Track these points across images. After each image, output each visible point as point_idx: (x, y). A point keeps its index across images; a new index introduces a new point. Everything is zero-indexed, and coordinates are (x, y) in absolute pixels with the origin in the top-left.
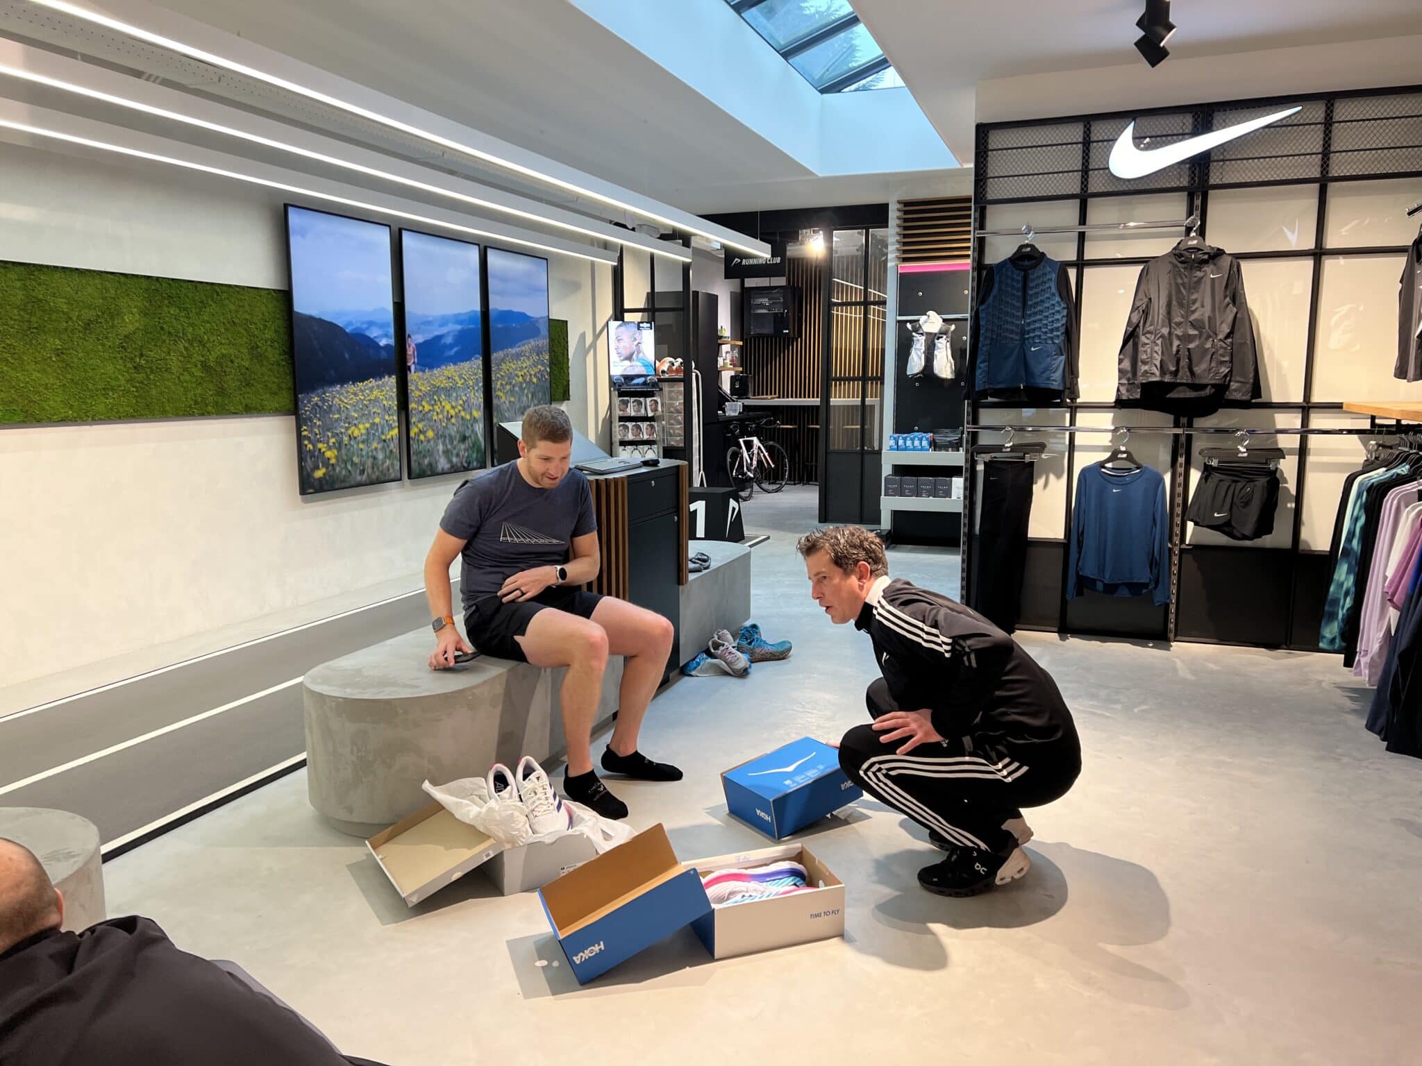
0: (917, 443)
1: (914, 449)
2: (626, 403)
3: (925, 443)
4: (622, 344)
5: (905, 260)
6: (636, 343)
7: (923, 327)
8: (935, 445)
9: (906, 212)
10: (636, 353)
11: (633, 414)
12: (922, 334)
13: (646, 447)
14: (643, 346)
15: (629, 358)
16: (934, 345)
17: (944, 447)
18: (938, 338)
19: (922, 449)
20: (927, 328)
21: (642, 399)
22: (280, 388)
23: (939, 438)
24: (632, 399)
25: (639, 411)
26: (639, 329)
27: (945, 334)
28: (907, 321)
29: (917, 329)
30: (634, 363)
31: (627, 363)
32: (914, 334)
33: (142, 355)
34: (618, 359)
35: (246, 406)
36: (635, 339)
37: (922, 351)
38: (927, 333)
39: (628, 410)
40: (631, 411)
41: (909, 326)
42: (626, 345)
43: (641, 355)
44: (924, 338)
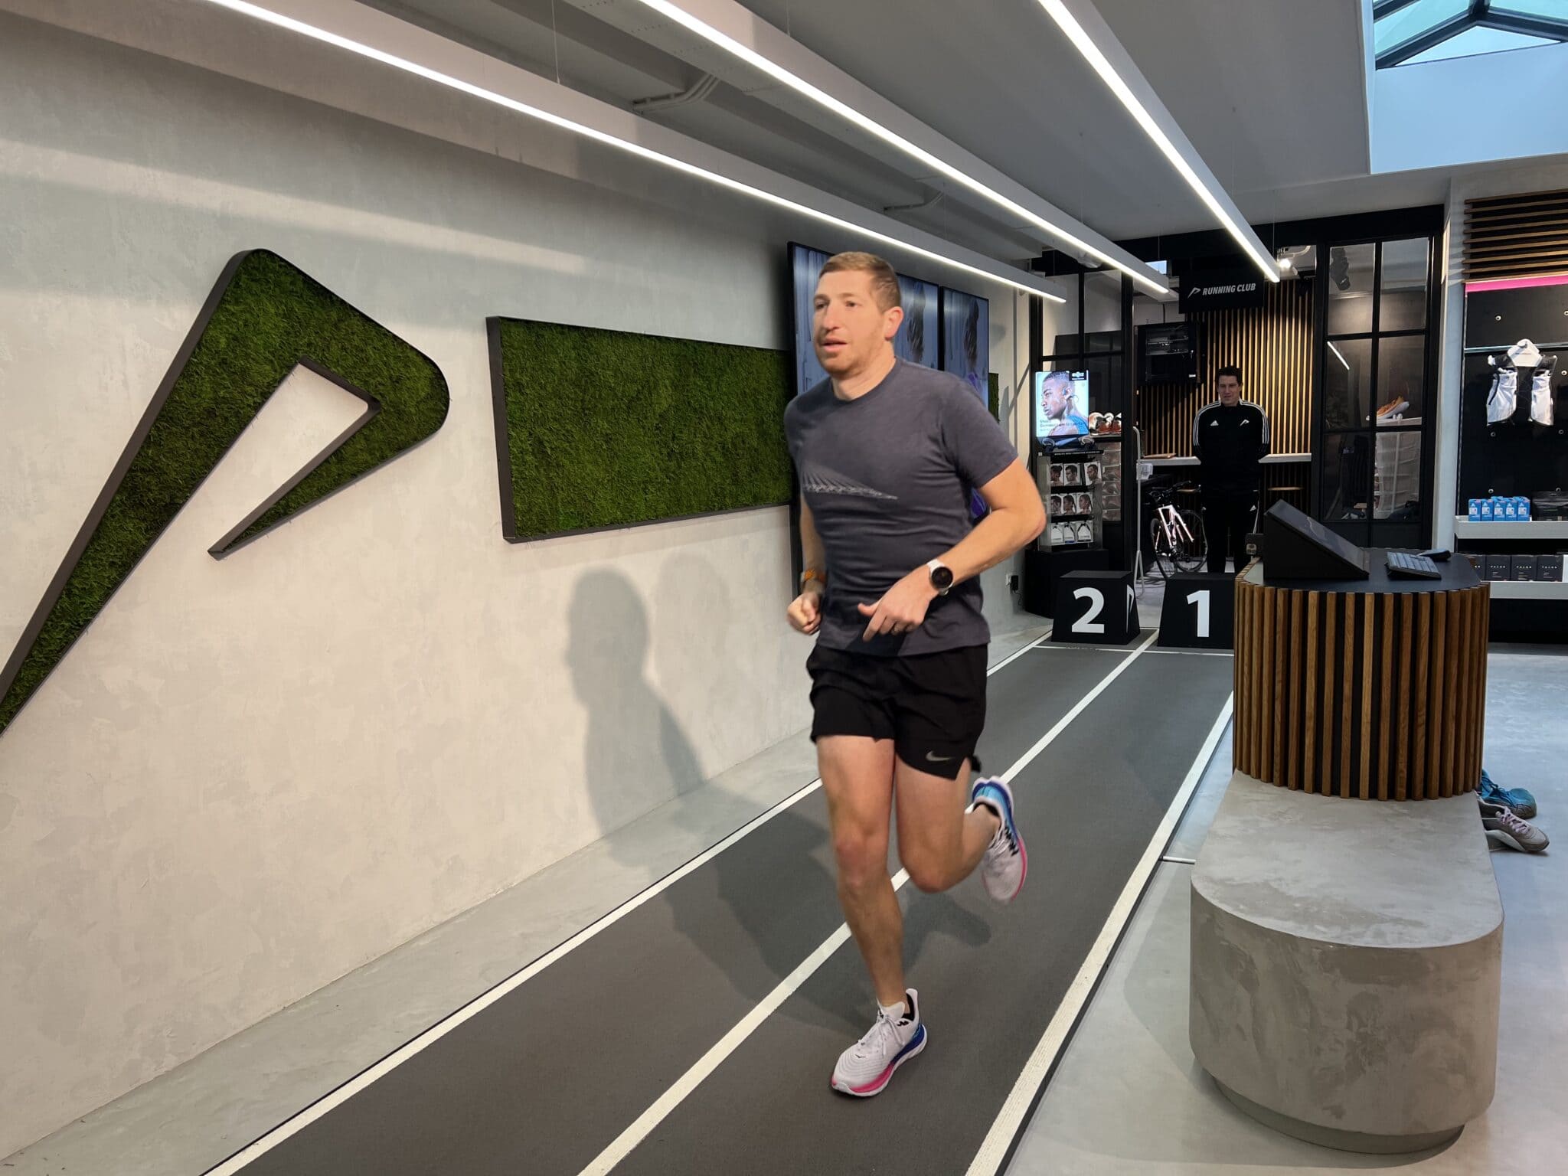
0: (1510, 510)
1: (1507, 518)
2: (1056, 471)
3: (1523, 510)
4: (1051, 398)
5: (1473, 276)
6: (1068, 396)
7: (1514, 361)
8: (1536, 513)
9: (1475, 215)
10: (1066, 410)
11: (1066, 483)
12: (1513, 369)
13: (1078, 524)
14: (1074, 400)
15: (1059, 415)
16: (1531, 382)
17: (1551, 514)
18: (1538, 374)
19: (1518, 518)
20: (1518, 361)
21: (1077, 465)
22: (780, 472)
23: (1541, 503)
24: (1066, 466)
25: (1073, 479)
26: (1070, 380)
27: (1547, 368)
28: (1487, 354)
29: (1504, 362)
30: (1064, 421)
31: (1056, 422)
32: (1500, 369)
33: (674, 437)
34: (1046, 418)
35: (755, 495)
36: (1066, 393)
37: (1513, 391)
38: (1519, 368)
39: (1061, 479)
40: (1064, 480)
41: (1491, 360)
42: (1055, 399)
43: (1072, 411)
44: (1516, 374)
